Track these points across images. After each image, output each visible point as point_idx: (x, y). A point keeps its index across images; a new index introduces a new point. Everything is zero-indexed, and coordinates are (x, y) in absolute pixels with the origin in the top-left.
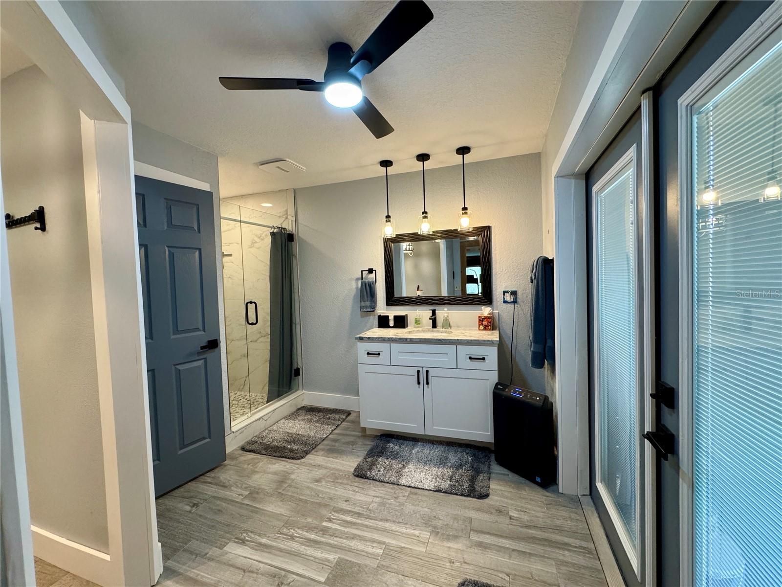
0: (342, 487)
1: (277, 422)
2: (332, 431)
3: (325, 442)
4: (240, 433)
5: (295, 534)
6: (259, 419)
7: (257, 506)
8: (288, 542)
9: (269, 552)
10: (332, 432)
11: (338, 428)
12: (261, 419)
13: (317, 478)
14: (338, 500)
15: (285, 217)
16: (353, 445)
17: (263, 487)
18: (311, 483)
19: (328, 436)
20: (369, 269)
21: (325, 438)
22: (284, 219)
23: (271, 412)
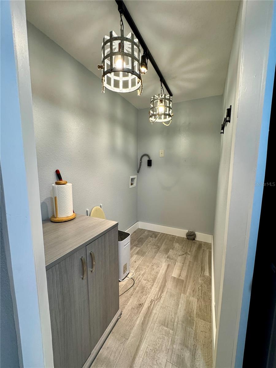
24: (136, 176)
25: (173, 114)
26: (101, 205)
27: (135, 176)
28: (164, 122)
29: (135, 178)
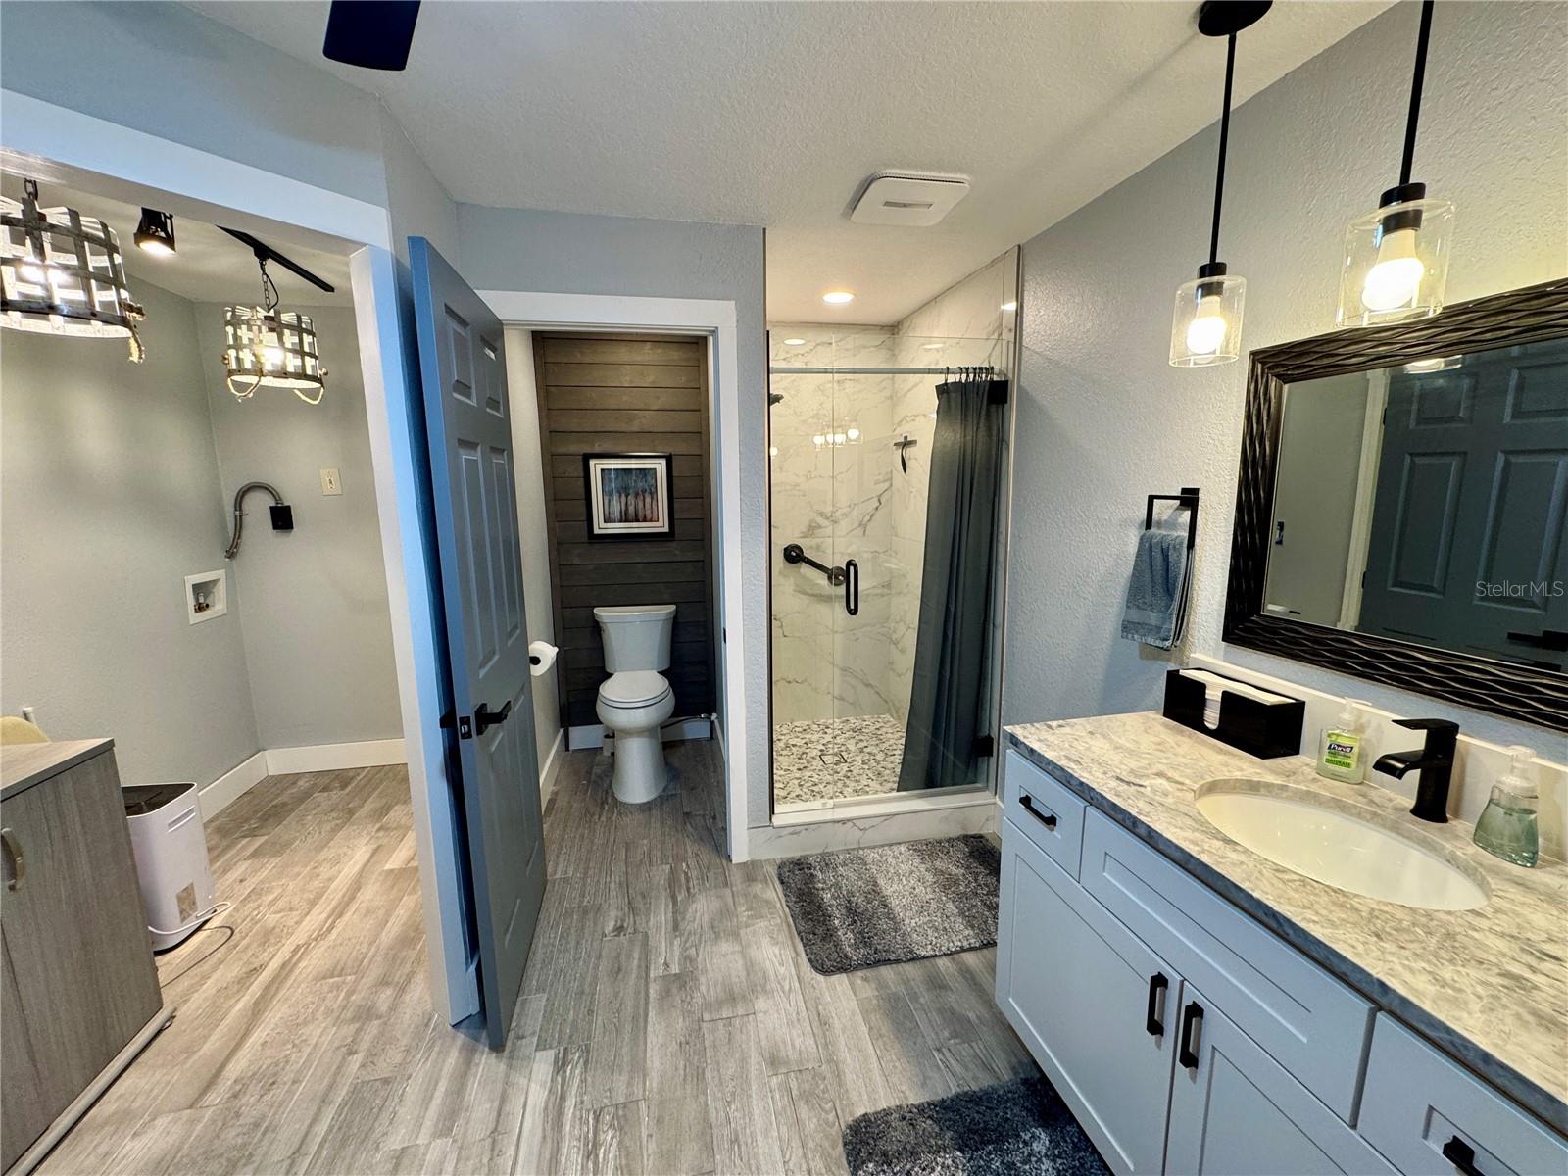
0: (785, 1137)
1: (891, 845)
2: (963, 950)
3: (909, 969)
4: (791, 834)
5: (602, 1150)
6: (843, 822)
7: (652, 1014)
8: (578, 1154)
9: (544, 1137)
10: (957, 952)
11: (985, 951)
12: (850, 824)
13: (783, 1054)
14: (738, 1162)
15: (996, 336)
16: (954, 1035)
17: (702, 979)
18: (761, 1054)
19: (936, 956)
20: (1184, 491)
21: (924, 958)
22: (994, 342)
23: (881, 816)
24: (224, 571)
25: (324, 370)
26: (29, 709)
27: (219, 574)
28: (298, 389)
29: (214, 582)
